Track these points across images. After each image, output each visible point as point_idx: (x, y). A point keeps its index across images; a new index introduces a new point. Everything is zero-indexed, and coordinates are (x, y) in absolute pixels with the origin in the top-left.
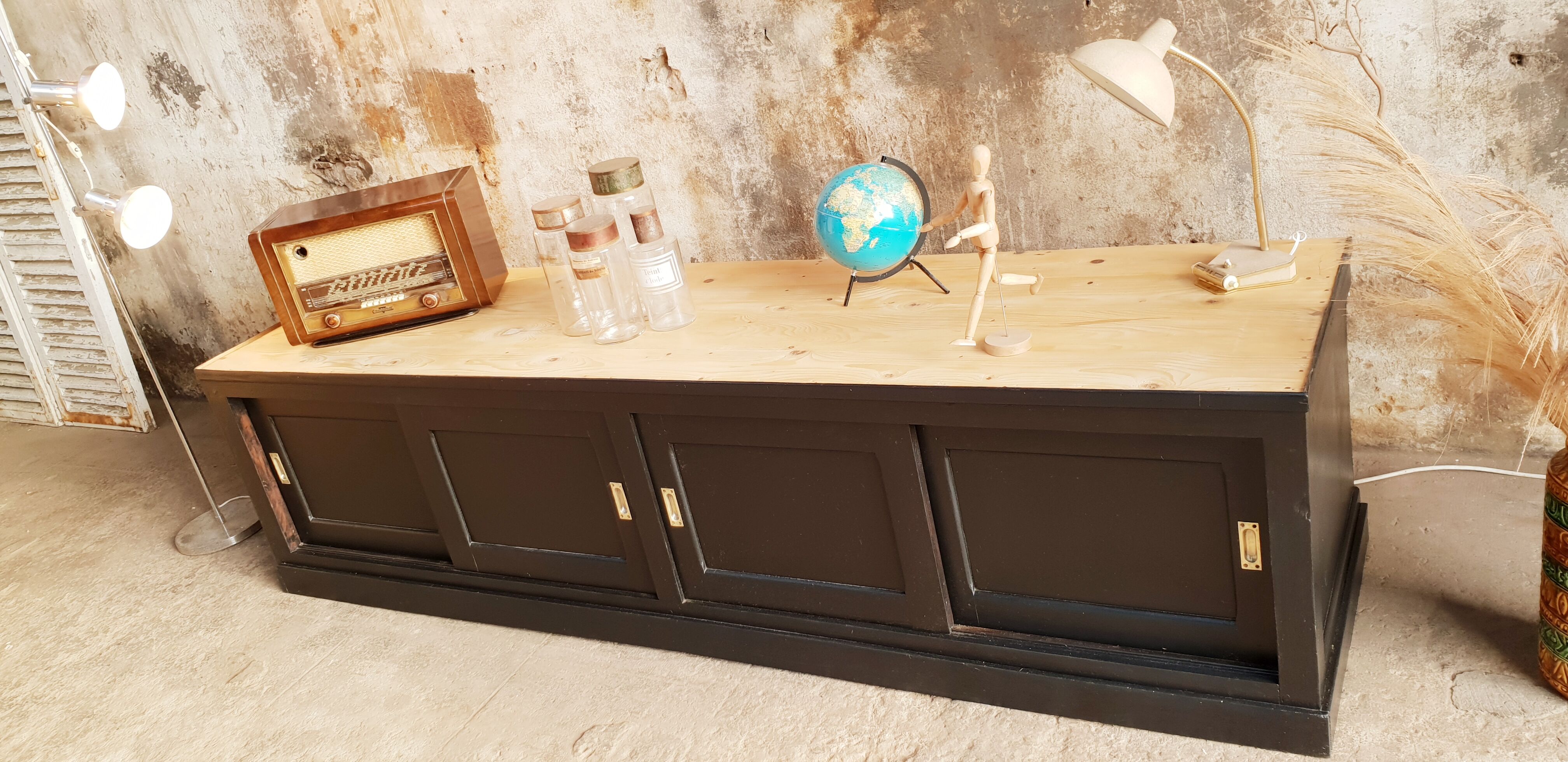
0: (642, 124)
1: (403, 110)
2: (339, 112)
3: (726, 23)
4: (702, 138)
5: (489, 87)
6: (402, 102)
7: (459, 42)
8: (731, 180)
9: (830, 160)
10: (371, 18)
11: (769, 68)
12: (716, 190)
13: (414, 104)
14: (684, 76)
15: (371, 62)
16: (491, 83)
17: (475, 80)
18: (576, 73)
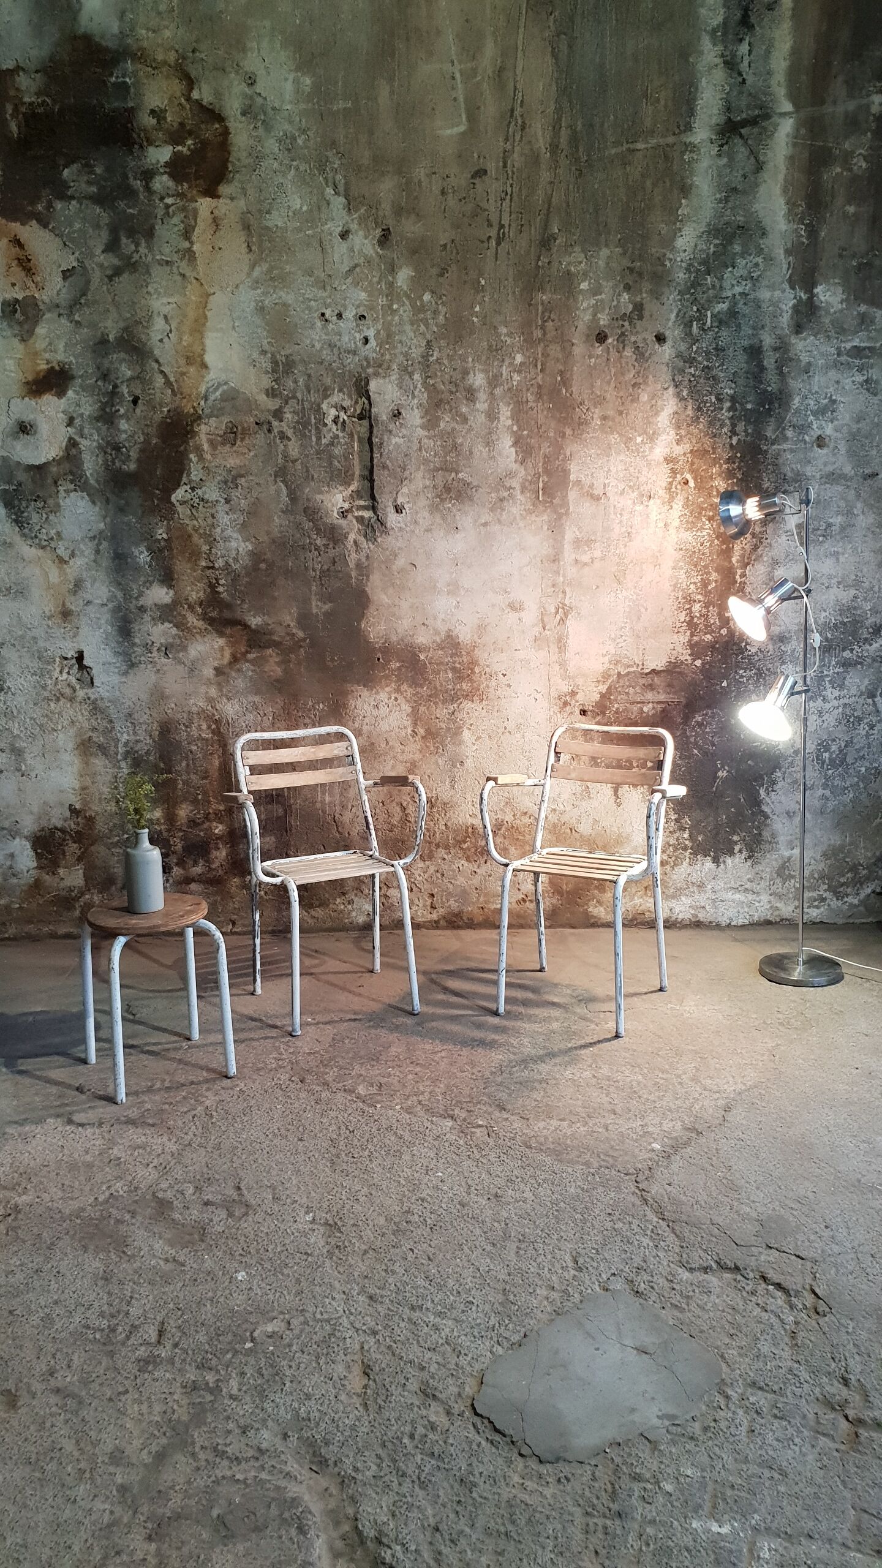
9: (200, 738)
11: (164, 673)
12: (104, 754)
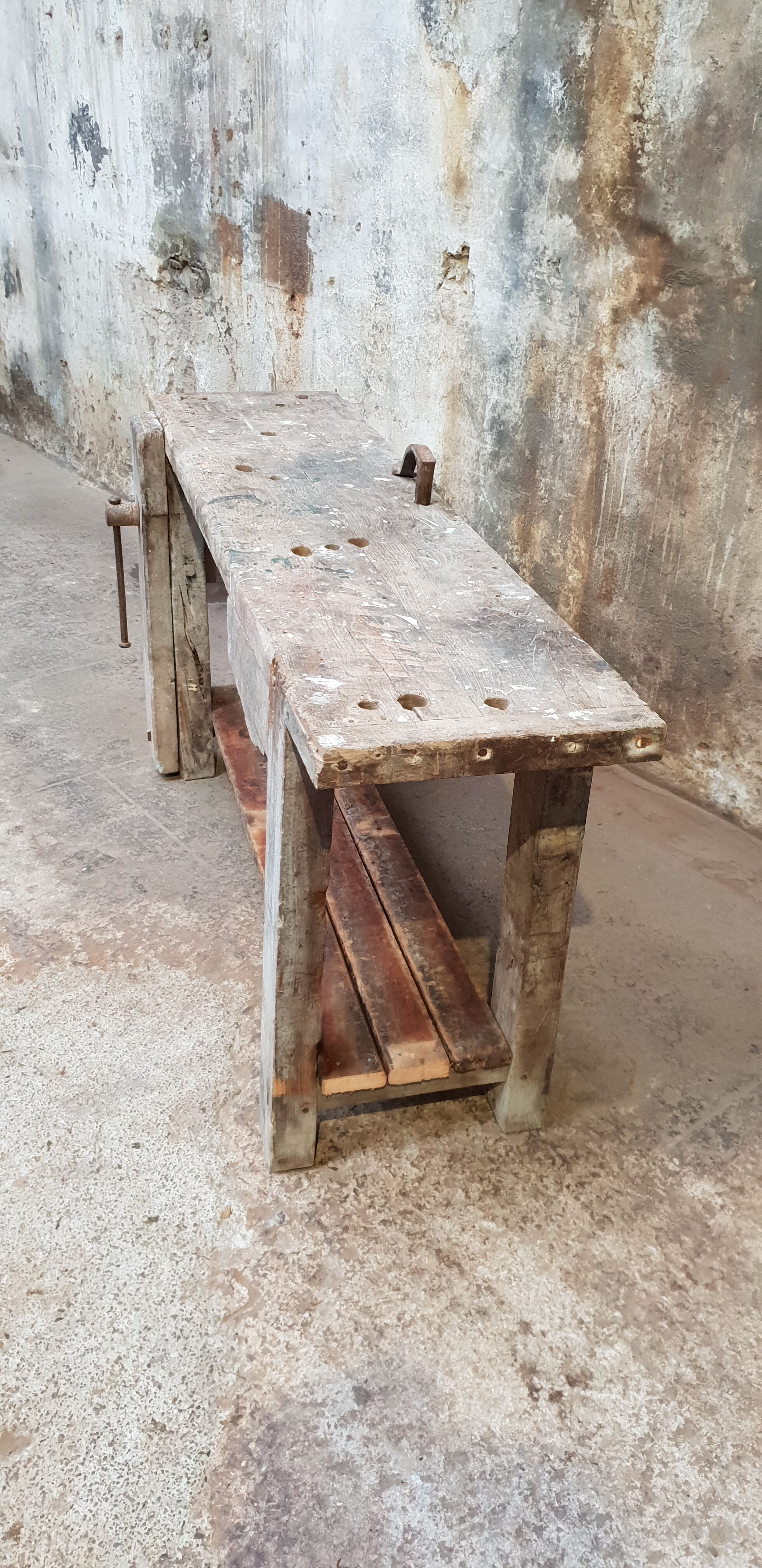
0: (429, 320)
1: (247, 232)
2: (199, 215)
3: (528, 240)
4: (475, 355)
5: (319, 235)
6: (249, 224)
7: (307, 179)
8: (486, 409)
9: (576, 423)
10: (246, 128)
11: (551, 304)
12: (471, 415)
13: (257, 229)
14: (476, 281)
15: (235, 173)
16: (321, 231)
17: (310, 224)
18: (391, 246)
